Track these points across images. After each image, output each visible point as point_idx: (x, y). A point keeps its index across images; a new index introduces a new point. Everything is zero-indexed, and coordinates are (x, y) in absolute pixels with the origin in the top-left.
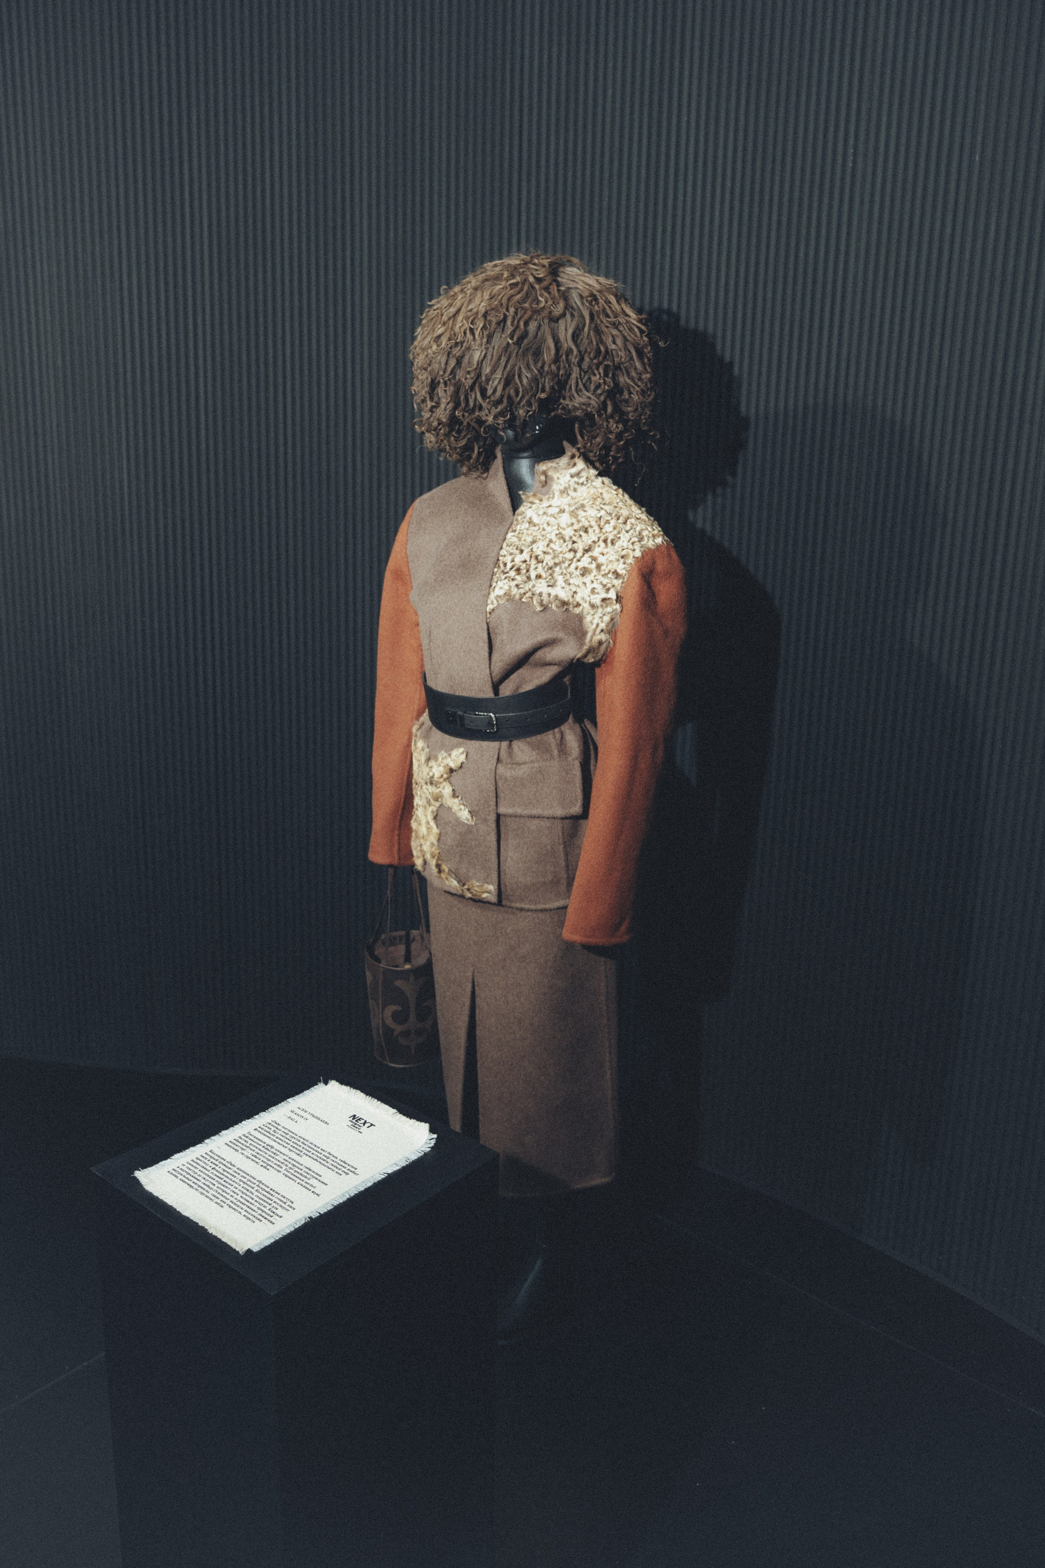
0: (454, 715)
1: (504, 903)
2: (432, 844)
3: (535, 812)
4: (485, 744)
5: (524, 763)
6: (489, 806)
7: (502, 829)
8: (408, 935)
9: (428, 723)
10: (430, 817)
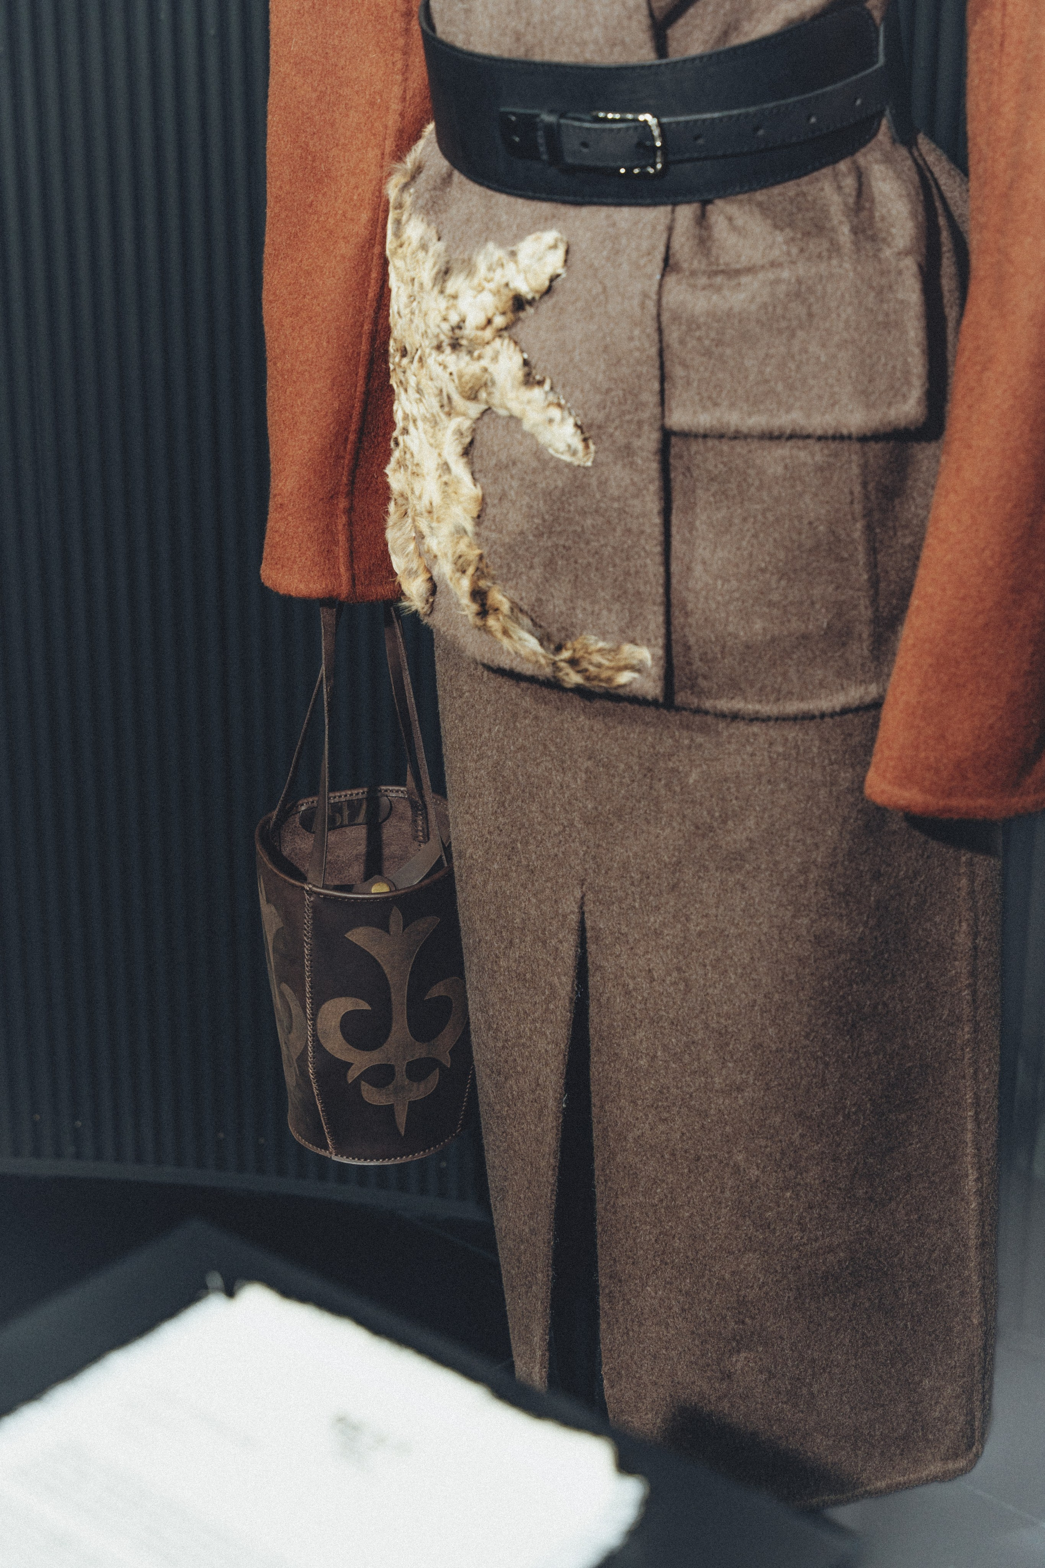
0: (529, 123)
1: (680, 698)
2: (460, 532)
3: (785, 420)
4: (625, 215)
5: (750, 270)
6: (640, 406)
7: (677, 477)
8: (373, 800)
9: (438, 163)
10: (451, 450)
